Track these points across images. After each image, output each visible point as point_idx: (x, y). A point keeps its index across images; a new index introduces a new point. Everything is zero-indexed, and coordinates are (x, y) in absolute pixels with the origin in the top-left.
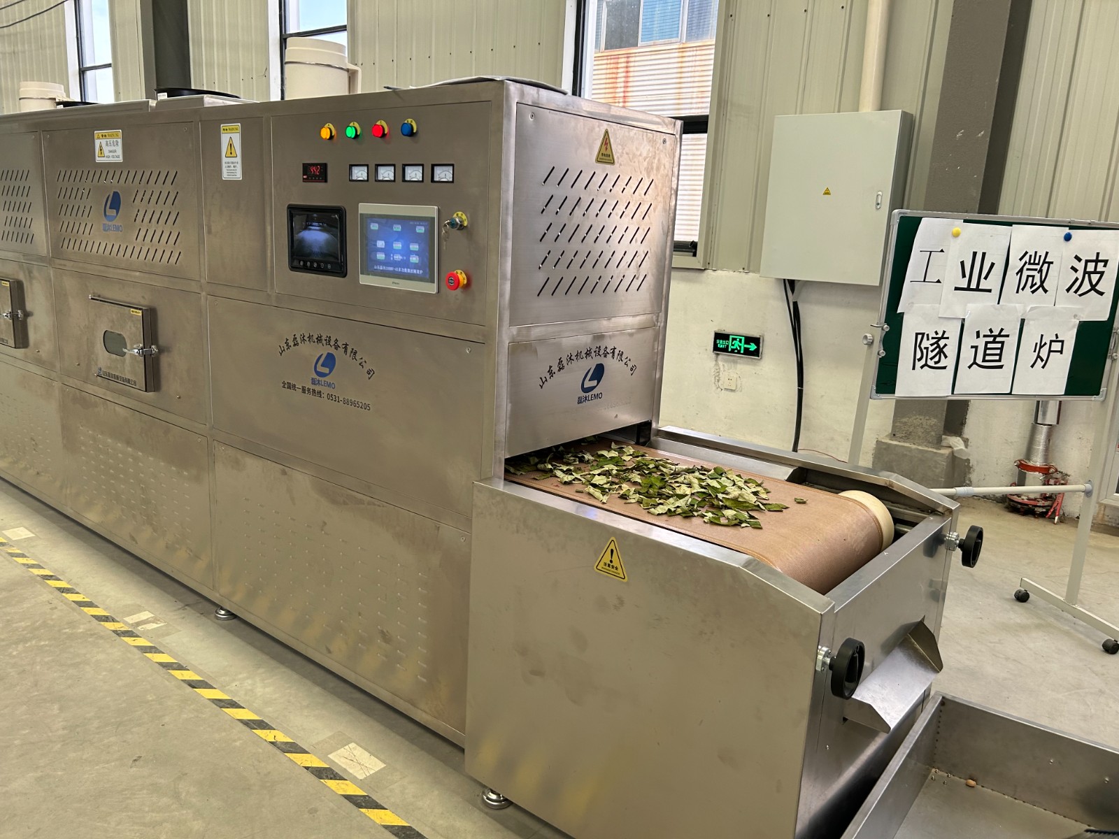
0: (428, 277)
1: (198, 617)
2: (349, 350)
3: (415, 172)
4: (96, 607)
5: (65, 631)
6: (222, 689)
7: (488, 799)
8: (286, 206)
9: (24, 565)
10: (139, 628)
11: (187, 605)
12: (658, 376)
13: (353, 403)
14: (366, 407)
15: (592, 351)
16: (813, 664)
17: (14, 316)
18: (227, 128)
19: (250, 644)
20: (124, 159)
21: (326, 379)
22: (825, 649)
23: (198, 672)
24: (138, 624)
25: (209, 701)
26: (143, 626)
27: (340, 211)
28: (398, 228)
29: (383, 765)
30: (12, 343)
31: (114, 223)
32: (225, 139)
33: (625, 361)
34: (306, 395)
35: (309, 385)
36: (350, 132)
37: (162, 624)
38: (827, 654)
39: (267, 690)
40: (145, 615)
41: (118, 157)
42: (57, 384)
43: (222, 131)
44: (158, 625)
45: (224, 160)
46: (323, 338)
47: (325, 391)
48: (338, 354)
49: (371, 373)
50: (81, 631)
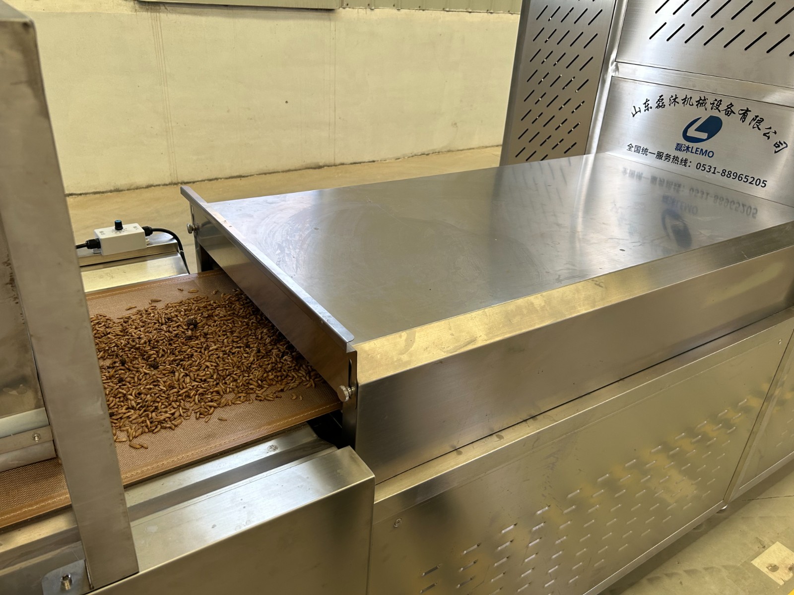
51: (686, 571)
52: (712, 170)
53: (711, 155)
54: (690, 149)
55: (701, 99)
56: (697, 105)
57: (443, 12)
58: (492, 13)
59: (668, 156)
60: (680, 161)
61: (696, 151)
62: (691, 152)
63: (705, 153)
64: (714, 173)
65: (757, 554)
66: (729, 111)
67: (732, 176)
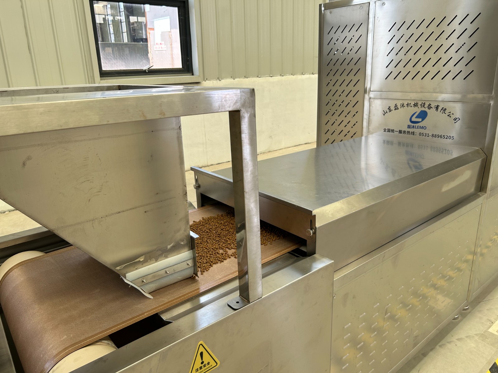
51: (457, 339)
52: (427, 135)
53: (425, 128)
54: (415, 127)
55: (415, 104)
56: (414, 106)
57: (257, 78)
58: (283, 76)
59: (404, 132)
60: (410, 133)
61: (418, 127)
62: (416, 128)
63: (422, 128)
64: (428, 136)
65: (490, 327)
66: (430, 107)
67: (437, 137)
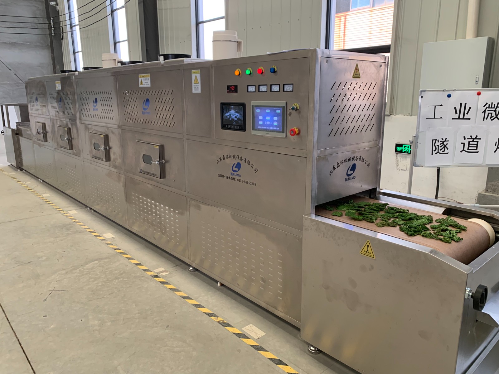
0: (281, 130)
1: (182, 270)
2: (247, 161)
3: (275, 88)
4: (142, 265)
5: (132, 275)
6: (196, 299)
7: (311, 349)
8: (220, 103)
9: (113, 248)
10: (160, 274)
11: (177, 265)
12: (379, 168)
13: (248, 183)
14: (254, 184)
15: (351, 158)
16: (463, 295)
17: (105, 149)
18: (195, 72)
19: (204, 282)
20: (151, 85)
21: (237, 173)
22: (469, 289)
23: (185, 293)
24: (160, 272)
25: (191, 305)
26: (161, 274)
27: (243, 105)
28: (268, 111)
29: (265, 334)
30: (104, 160)
31: (147, 111)
32: (193, 76)
33: (365, 162)
34: (229, 180)
35: (230, 175)
36: (248, 72)
37: (168, 273)
38: (470, 291)
39: (213, 301)
40: (162, 269)
41: (149, 84)
42: (123, 176)
43: (192, 73)
44: (167, 273)
45: (193, 85)
46: (236, 156)
47: (236, 178)
48: (242, 163)
49: (256, 170)
50: (138, 275)
